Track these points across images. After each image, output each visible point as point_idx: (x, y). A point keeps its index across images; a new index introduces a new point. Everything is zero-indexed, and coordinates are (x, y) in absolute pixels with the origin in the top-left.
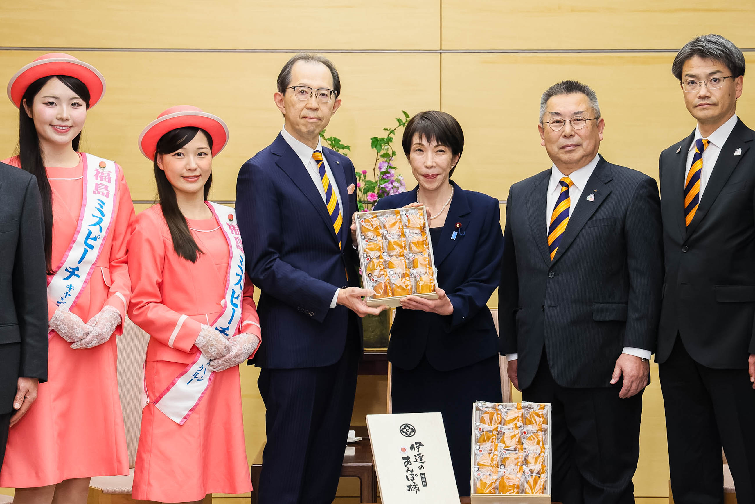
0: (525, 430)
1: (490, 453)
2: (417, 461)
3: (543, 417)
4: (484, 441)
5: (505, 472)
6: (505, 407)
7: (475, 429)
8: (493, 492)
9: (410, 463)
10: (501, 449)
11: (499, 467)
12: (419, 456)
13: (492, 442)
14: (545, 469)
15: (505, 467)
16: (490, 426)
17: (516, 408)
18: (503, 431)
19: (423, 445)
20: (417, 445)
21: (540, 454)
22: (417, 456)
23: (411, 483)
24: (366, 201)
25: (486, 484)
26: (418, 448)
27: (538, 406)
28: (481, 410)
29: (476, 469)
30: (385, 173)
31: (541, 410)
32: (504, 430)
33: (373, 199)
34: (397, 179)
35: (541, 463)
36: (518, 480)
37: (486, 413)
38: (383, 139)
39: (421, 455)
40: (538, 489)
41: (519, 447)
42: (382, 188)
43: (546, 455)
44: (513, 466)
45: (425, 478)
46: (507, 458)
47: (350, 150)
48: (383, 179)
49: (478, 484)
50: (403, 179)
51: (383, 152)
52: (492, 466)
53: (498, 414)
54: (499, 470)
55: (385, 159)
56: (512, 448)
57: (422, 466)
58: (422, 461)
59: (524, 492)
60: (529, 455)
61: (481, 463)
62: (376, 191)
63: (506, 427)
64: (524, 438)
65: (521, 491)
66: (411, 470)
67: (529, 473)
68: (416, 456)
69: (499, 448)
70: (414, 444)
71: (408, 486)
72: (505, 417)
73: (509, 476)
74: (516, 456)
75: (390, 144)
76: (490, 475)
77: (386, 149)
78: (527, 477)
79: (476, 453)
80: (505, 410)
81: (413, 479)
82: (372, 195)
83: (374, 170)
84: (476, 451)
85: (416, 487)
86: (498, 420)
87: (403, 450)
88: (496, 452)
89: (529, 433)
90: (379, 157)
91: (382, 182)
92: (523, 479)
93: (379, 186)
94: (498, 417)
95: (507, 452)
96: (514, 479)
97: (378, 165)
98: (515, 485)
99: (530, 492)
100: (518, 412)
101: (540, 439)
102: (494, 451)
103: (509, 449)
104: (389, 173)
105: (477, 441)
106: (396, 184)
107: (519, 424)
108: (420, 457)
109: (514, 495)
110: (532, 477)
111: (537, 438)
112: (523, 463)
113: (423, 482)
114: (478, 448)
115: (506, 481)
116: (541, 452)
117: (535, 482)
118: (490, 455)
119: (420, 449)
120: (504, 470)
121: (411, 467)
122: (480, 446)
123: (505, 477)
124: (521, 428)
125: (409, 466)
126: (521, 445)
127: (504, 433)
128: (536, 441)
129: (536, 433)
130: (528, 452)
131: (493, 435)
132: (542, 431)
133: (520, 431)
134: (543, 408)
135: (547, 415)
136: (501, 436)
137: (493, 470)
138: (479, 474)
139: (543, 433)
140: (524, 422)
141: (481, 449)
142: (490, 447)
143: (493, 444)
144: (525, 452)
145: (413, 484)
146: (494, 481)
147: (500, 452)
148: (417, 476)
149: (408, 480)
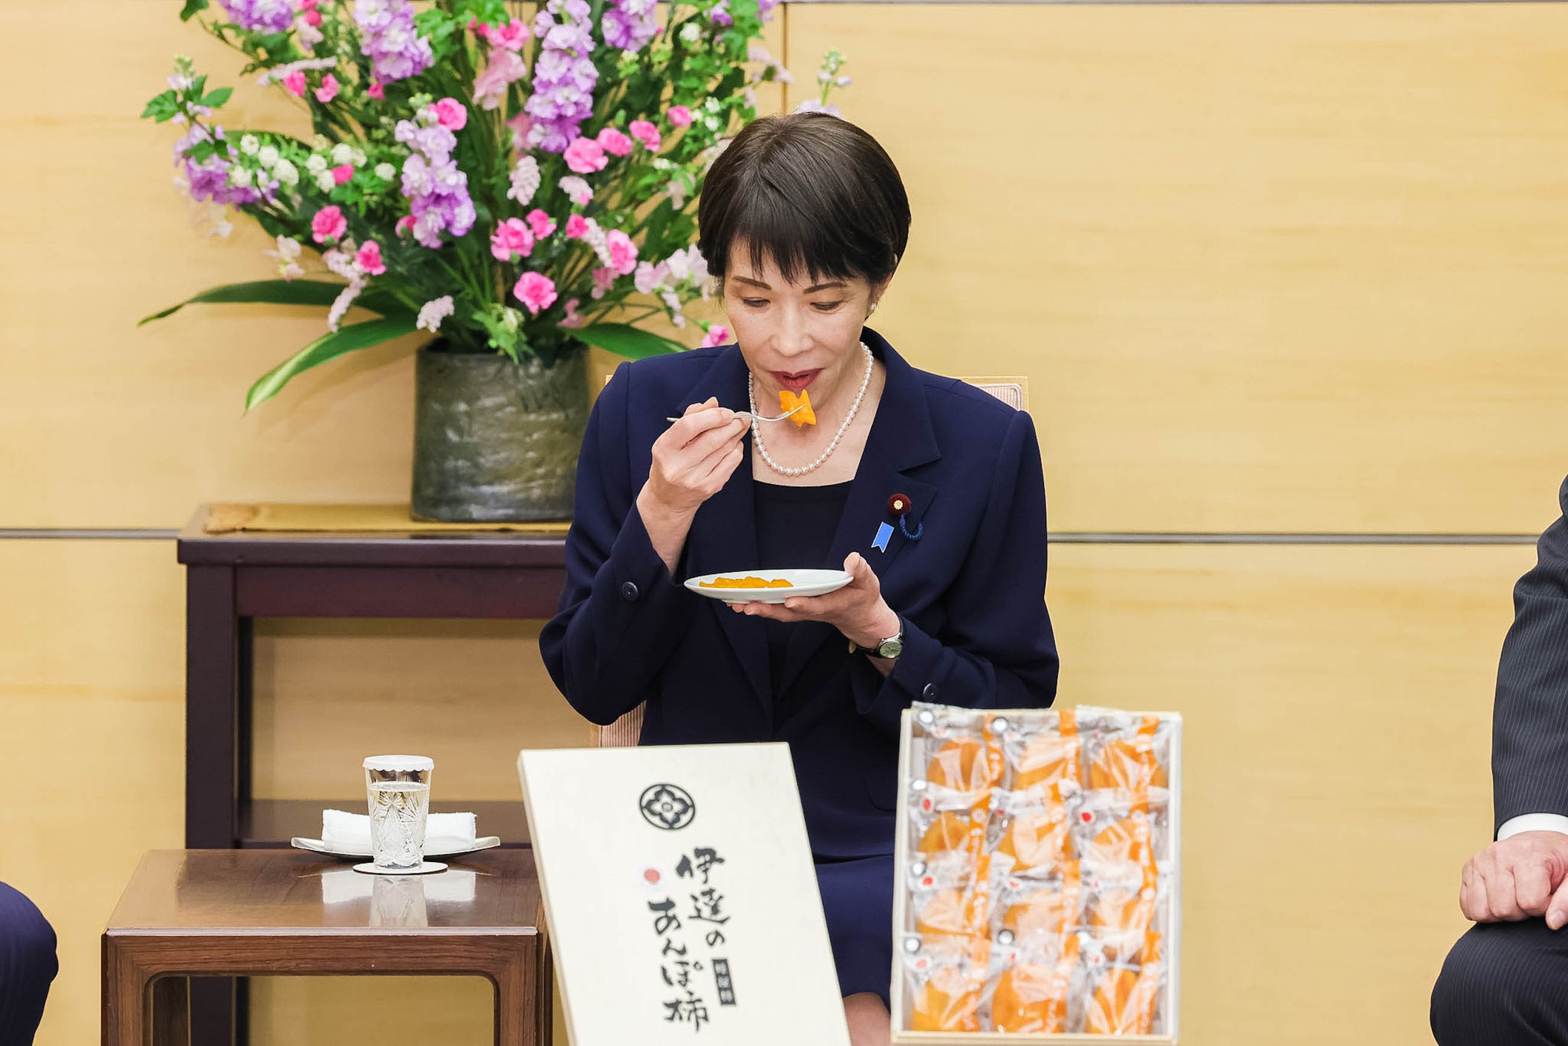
0: (1087, 808)
1: (961, 890)
2: (699, 916)
3: (1152, 761)
4: (941, 846)
5: (1013, 956)
6: (1015, 726)
7: (909, 803)
8: (970, 1025)
9: (674, 924)
10: (1001, 874)
11: (994, 936)
12: (706, 899)
13: (969, 849)
14: (1158, 945)
15: (1014, 938)
16: (964, 794)
17: (1055, 728)
18: (1009, 810)
19: (721, 861)
20: (702, 860)
21: (1139, 894)
22: (702, 899)
23: (677, 993)
25: (944, 998)
26: (706, 871)
27: (1134, 723)
28: (929, 735)
29: (913, 945)
31: (1145, 737)
32: (1014, 806)
35: (1144, 925)
36: (1063, 983)
37: (948, 745)
39: (716, 896)
40: (1135, 1016)
41: (1066, 867)
43: (1161, 895)
44: (1043, 935)
45: (728, 975)
46: (1024, 908)
49: (920, 999)
52: (968, 935)
53: (990, 750)
54: (995, 947)
56: (1041, 870)
57: (718, 934)
58: (720, 917)
59: (1082, 1026)
60: (1102, 897)
61: (931, 922)
63: (1018, 796)
64: (1084, 836)
65: (1070, 1024)
66: (679, 947)
67: (1103, 959)
68: (695, 899)
69: (993, 873)
70: (691, 856)
71: (668, 1005)
72: (1016, 762)
73: (1030, 970)
74: (1055, 899)
76: (961, 966)
78: (1094, 973)
79: (912, 888)
80: (1017, 737)
81: (687, 980)
84: (910, 881)
85: (695, 1010)
86: (991, 770)
87: (652, 876)
88: (983, 886)
89: (1101, 816)
92: (1078, 982)
94: (990, 761)
95: (1022, 885)
96: (1045, 981)
98: (1047, 1002)
99: (1105, 1026)
100: (1064, 744)
101: (1142, 839)
102: (978, 881)
103: (1031, 873)
105: (918, 845)
107: (1068, 785)
108: (712, 903)
109: (1047, 1036)
110: (1111, 976)
111: (1131, 834)
112: (1078, 922)
113: (720, 989)
114: (918, 868)
115: (1019, 988)
116: (1146, 885)
117: (1124, 990)
118: (960, 897)
119: (710, 873)
120: (1012, 950)
121: (678, 938)
122: (925, 863)
123: (1014, 973)
124: (1075, 801)
125: (670, 933)
126: (1072, 860)
127: (1012, 818)
128: (1127, 845)
129: (1129, 817)
130: (1097, 885)
131: (974, 825)
132: (1148, 811)
133: (1070, 810)
134: (1152, 729)
135: (1165, 754)
136: (1002, 829)
137: (971, 949)
138: (922, 964)
139: (1152, 817)
140: (1085, 779)
141: (928, 874)
142: (963, 868)
143: (974, 856)
144: (1087, 884)
145: (686, 997)
146: (977, 986)
147: (999, 884)
148: (701, 968)
149: (669, 981)
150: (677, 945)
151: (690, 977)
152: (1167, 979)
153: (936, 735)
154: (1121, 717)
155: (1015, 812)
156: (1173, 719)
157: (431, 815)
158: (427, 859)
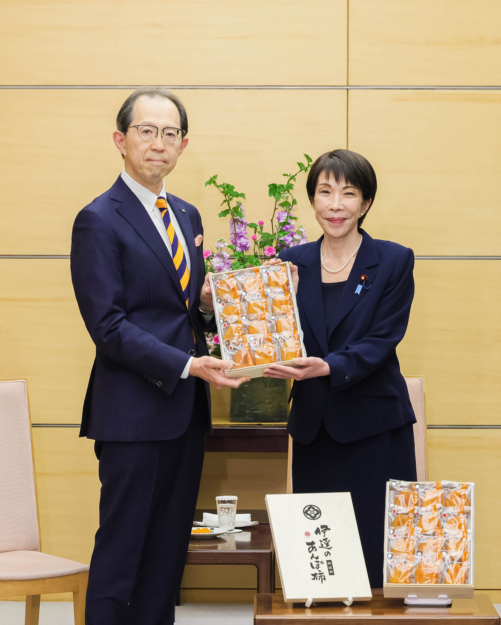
0: (445, 513)
1: (405, 538)
2: (322, 547)
3: (465, 498)
4: (399, 525)
5: (422, 559)
6: (422, 487)
7: (389, 511)
8: (408, 581)
9: (315, 549)
10: (418, 533)
11: (416, 553)
12: (325, 541)
13: (408, 526)
14: (468, 555)
15: (422, 554)
16: (406, 508)
17: (435, 487)
18: (420, 513)
19: (329, 529)
20: (323, 529)
21: (461, 539)
22: (323, 542)
23: (316, 571)
24: (263, 256)
25: (400, 572)
26: (324, 533)
27: (460, 486)
28: (395, 489)
29: (390, 556)
30: (284, 224)
31: (463, 490)
32: (422, 512)
33: (271, 254)
34: (298, 231)
35: (463, 550)
36: (438, 568)
37: (401, 493)
38: (282, 186)
39: (328, 540)
40: (460, 578)
41: (439, 531)
42: (281, 241)
43: (468, 540)
44: (431, 553)
45: (332, 565)
46: (425, 544)
47: (245, 199)
48: (282, 231)
49: (392, 573)
50: (305, 231)
51: (282, 201)
52: (407, 552)
53: (414, 494)
54: (416, 557)
55: (285, 208)
56: (431, 532)
57: (328, 552)
58: (329, 547)
59: (443, 581)
60: (450, 541)
61: (396, 549)
62: (274, 244)
63: (423, 509)
64: (444, 521)
65: (440, 581)
66: (316, 557)
67: (450, 560)
68: (321, 541)
69: (415, 533)
70: (320, 528)
71: (312, 575)
72: (422, 498)
73: (427, 564)
74: (434, 542)
75: (291, 191)
76: (405, 562)
77: (286, 197)
78: (447, 564)
79: (389, 538)
80: (423, 490)
81: (319, 567)
82: (269, 249)
83: (272, 221)
84: (389, 536)
85: (321, 576)
86: (415, 501)
87: (308, 534)
88: (412, 537)
89: (449, 515)
90: (277, 206)
91: (281, 235)
92: (442, 567)
93: (278, 239)
94: (414, 498)
95: (425, 537)
96: (431, 567)
97: (276, 215)
98: (433, 573)
99: (450, 581)
100: (438, 492)
101: (462, 522)
102: (410, 536)
103: (427, 533)
104: (289, 224)
105: (391, 524)
106: (296, 237)
107: (439, 505)
108: (326, 543)
109: (433, 585)
110: (453, 565)
111: (459, 522)
112: (442, 549)
113: (329, 570)
114: (392, 532)
115: (424, 569)
116: (464, 537)
117: (457, 570)
118: (405, 541)
119: (326, 533)
120: (421, 557)
121: (316, 554)
122: (394, 530)
123: (422, 565)
124: (441, 510)
125: (313, 552)
126: (440, 529)
127: (421, 515)
128: (458, 524)
129: (458, 515)
130: (448, 537)
131: (409, 518)
132: (464, 514)
133: (439, 513)
134: (466, 487)
135: (470, 496)
136: (418, 519)
137: (408, 557)
138: (393, 562)
139: (465, 515)
140: (444, 503)
141: (395, 534)
142: (406, 532)
143: (409, 528)
144: (445, 537)
145: (318, 572)
146: (410, 569)
147: (417, 536)
148: (323, 563)
149: (313, 567)
150: (315, 556)
151: (320, 566)
152: (470, 566)
153: (397, 490)
154: (455, 484)
155: (422, 514)
156: (473, 484)
157: (237, 514)
158: (236, 528)
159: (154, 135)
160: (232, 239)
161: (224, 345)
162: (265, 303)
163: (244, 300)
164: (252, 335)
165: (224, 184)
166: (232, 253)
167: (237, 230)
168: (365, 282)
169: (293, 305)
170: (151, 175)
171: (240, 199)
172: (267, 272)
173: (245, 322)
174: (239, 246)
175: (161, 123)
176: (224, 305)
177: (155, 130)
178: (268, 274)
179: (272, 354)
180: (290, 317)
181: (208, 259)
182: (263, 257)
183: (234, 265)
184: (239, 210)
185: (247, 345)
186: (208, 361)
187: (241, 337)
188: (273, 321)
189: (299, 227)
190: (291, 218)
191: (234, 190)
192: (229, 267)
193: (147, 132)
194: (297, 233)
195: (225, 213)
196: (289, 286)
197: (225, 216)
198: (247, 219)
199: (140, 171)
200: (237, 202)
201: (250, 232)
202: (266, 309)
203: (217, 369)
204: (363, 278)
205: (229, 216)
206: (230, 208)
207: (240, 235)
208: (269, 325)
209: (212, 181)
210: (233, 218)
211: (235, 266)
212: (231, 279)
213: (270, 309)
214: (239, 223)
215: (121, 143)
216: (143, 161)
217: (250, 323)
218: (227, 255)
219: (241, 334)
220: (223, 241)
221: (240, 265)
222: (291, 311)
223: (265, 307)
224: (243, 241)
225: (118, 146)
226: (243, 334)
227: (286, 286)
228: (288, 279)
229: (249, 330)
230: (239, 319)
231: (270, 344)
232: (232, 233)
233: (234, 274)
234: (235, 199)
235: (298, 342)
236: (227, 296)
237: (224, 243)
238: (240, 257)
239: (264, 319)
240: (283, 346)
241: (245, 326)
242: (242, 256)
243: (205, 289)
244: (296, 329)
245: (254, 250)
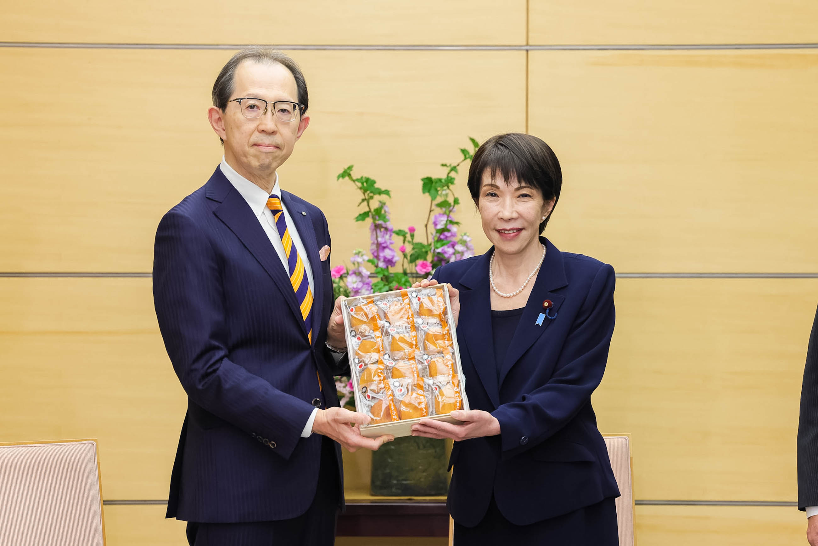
24: (413, 273)
30: (442, 231)
33: (425, 270)
34: (461, 240)
38: (440, 180)
42: (439, 253)
47: (390, 197)
48: (439, 240)
50: (470, 241)
51: (439, 200)
55: (444, 209)
62: (430, 258)
75: (451, 187)
77: (444, 194)
82: (423, 264)
83: (426, 226)
90: (433, 207)
91: (439, 245)
93: (434, 250)
97: (432, 219)
104: (449, 231)
106: (459, 248)
159: (262, 111)
160: (373, 251)
161: (360, 392)
162: (415, 338)
163: (387, 334)
164: (397, 380)
165: (362, 177)
166: (373, 269)
167: (380, 239)
168: (549, 310)
169: (452, 340)
170: (259, 166)
171: (383, 197)
172: (418, 296)
173: (388, 362)
174: (382, 259)
175: (271, 95)
176: (360, 339)
177: (262, 105)
178: (419, 299)
179: (423, 406)
180: (449, 356)
181: (341, 277)
182: (414, 275)
183: (376, 286)
184: (383, 212)
185: (390, 392)
186: (337, 414)
187: (382, 382)
188: (425, 361)
189: (463, 234)
190: (452, 222)
191: (376, 186)
192: (370, 288)
193: (252, 107)
194: (460, 243)
195: (363, 216)
196: (446, 316)
197: (363, 219)
198: (393, 224)
199: (244, 159)
200: (380, 202)
201: (398, 241)
202: (416, 345)
203: (350, 424)
204: (546, 304)
205: (369, 221)
206: (370, 209)
207: (384, 245)
208: (420, 367)
209: (346, 174)
210: (374, 222)
211: (377, 288)
212: (370, 305)
213: (421, 345)
214: (382, 230)
215: (219, 123)
216: (247, 147)
217: (394, 363)
218: (366, 272)
219: (382, 378)
220: (360, 254)
221: (385, 285)
222: (450, 348)
223: (414, 343)
224: (387, 253)
225: (214, 126)
226: (384, 379)
227: (442, 315)
228: (446, 306)
229: (393, 373)
230: (380, 358)
231: (420, 392)
232: (373, 243)
233: (374, 298)
234: (377, 197)
235: (458, 390)
236: (364, 328)
237: (362, 256)
238: (384, 275)
239: (414, 358)
240: (439, 394)
241: (387, 368)
242: (386, 273)
243: (335, 318)
244: (455, 372)
245: (403, 265)
